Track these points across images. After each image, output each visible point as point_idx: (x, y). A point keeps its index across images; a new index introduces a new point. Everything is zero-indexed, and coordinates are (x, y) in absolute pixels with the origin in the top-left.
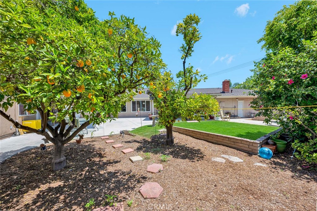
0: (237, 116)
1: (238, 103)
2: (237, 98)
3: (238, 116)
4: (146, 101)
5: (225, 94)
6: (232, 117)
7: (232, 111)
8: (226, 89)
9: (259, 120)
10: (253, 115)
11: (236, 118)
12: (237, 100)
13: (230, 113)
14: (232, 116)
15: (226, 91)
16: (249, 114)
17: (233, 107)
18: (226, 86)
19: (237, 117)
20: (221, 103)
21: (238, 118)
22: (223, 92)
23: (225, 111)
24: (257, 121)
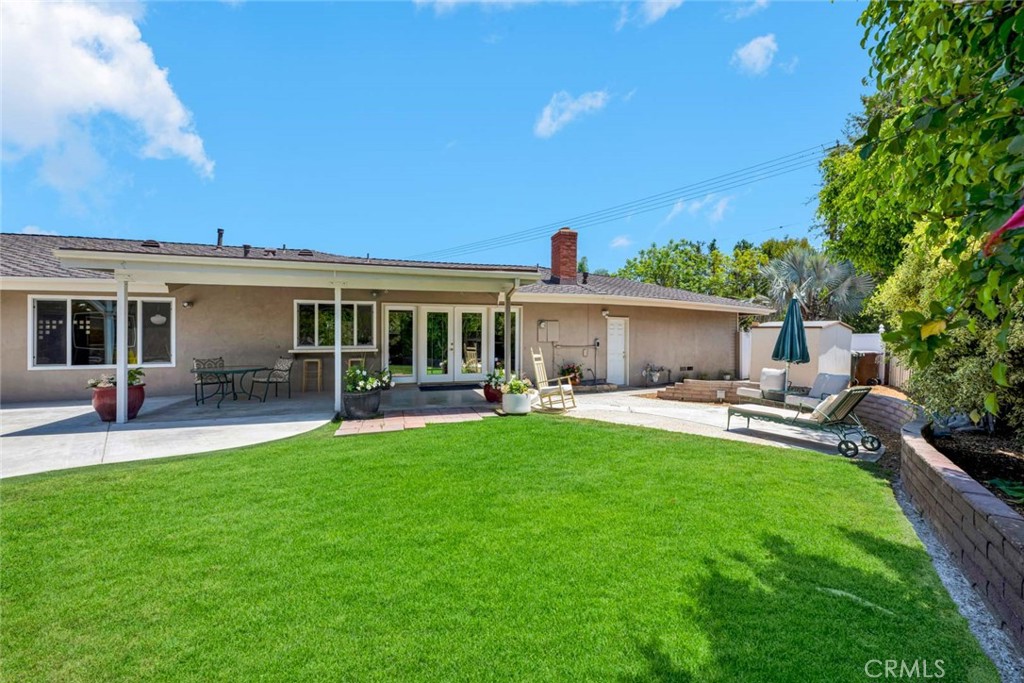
0: (603, 381)
1: (609, 326)
2: (604, 308)
3: (608, 381)
4: (145, 304)
5: (559, 287)
6: (587, 388)
7: (586, 361)
8: (563, 268)
9: (682, 400)
10: (658, 374)
11: (597, 392)
12: (604, 314)
13: (578, 368)
14: (584, 383)
15: (562, 277)
16: (644, 373)
17: (591, 343)
18: (565, 252)
19: (605, 387)
20: (543, 325)
21: (607, 391)
22: (554, 281)
23: (559, 362)
24: (677, 402)
